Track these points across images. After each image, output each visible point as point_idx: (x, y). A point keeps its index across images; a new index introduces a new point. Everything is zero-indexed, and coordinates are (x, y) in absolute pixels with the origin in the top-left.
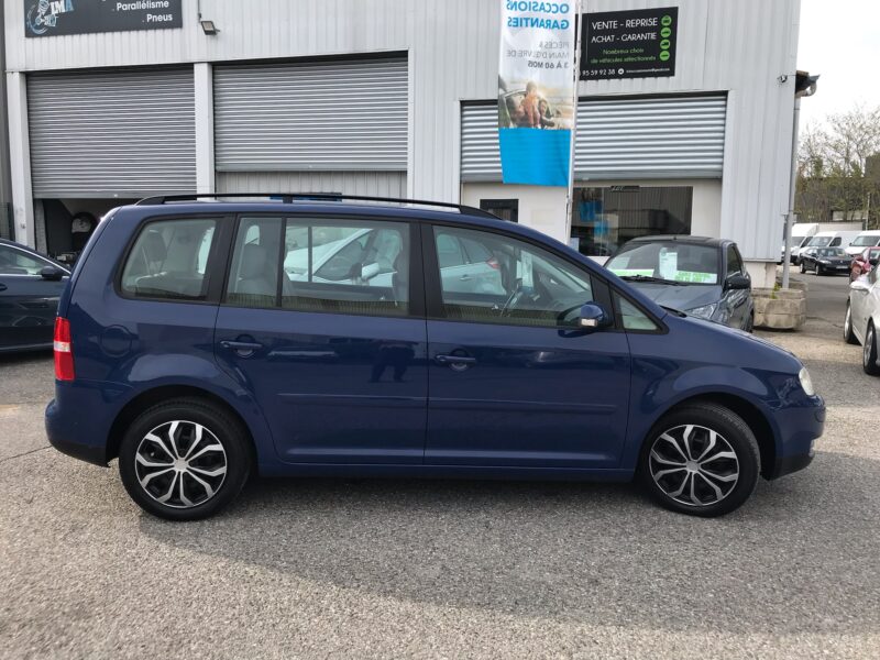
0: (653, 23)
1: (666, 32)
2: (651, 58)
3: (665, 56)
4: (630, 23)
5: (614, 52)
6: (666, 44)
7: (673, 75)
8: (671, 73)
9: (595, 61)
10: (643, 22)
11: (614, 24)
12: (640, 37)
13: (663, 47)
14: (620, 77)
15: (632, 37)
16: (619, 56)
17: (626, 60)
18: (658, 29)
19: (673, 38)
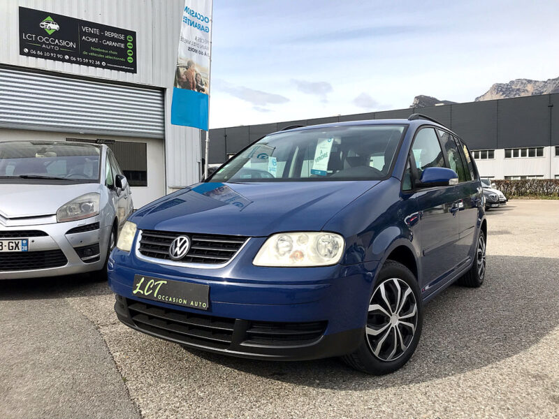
0: (122, 37)
1: (130, 45)
2: (122, 60)
3: (130, 60)
4: (107, 34)
5: (99, 50)
6: (130, 53)
7: (136, 73)
8: (134, 71)
9: (85, 53)
10: (116, 36)
11: (96, 31)
12: (115, 44)
13: (129, 54)
14: (104, 67)
15: (110, 43)
16: (102, 53)
17: (107, 57)
18: (125, 42)
19: (134, 50)
